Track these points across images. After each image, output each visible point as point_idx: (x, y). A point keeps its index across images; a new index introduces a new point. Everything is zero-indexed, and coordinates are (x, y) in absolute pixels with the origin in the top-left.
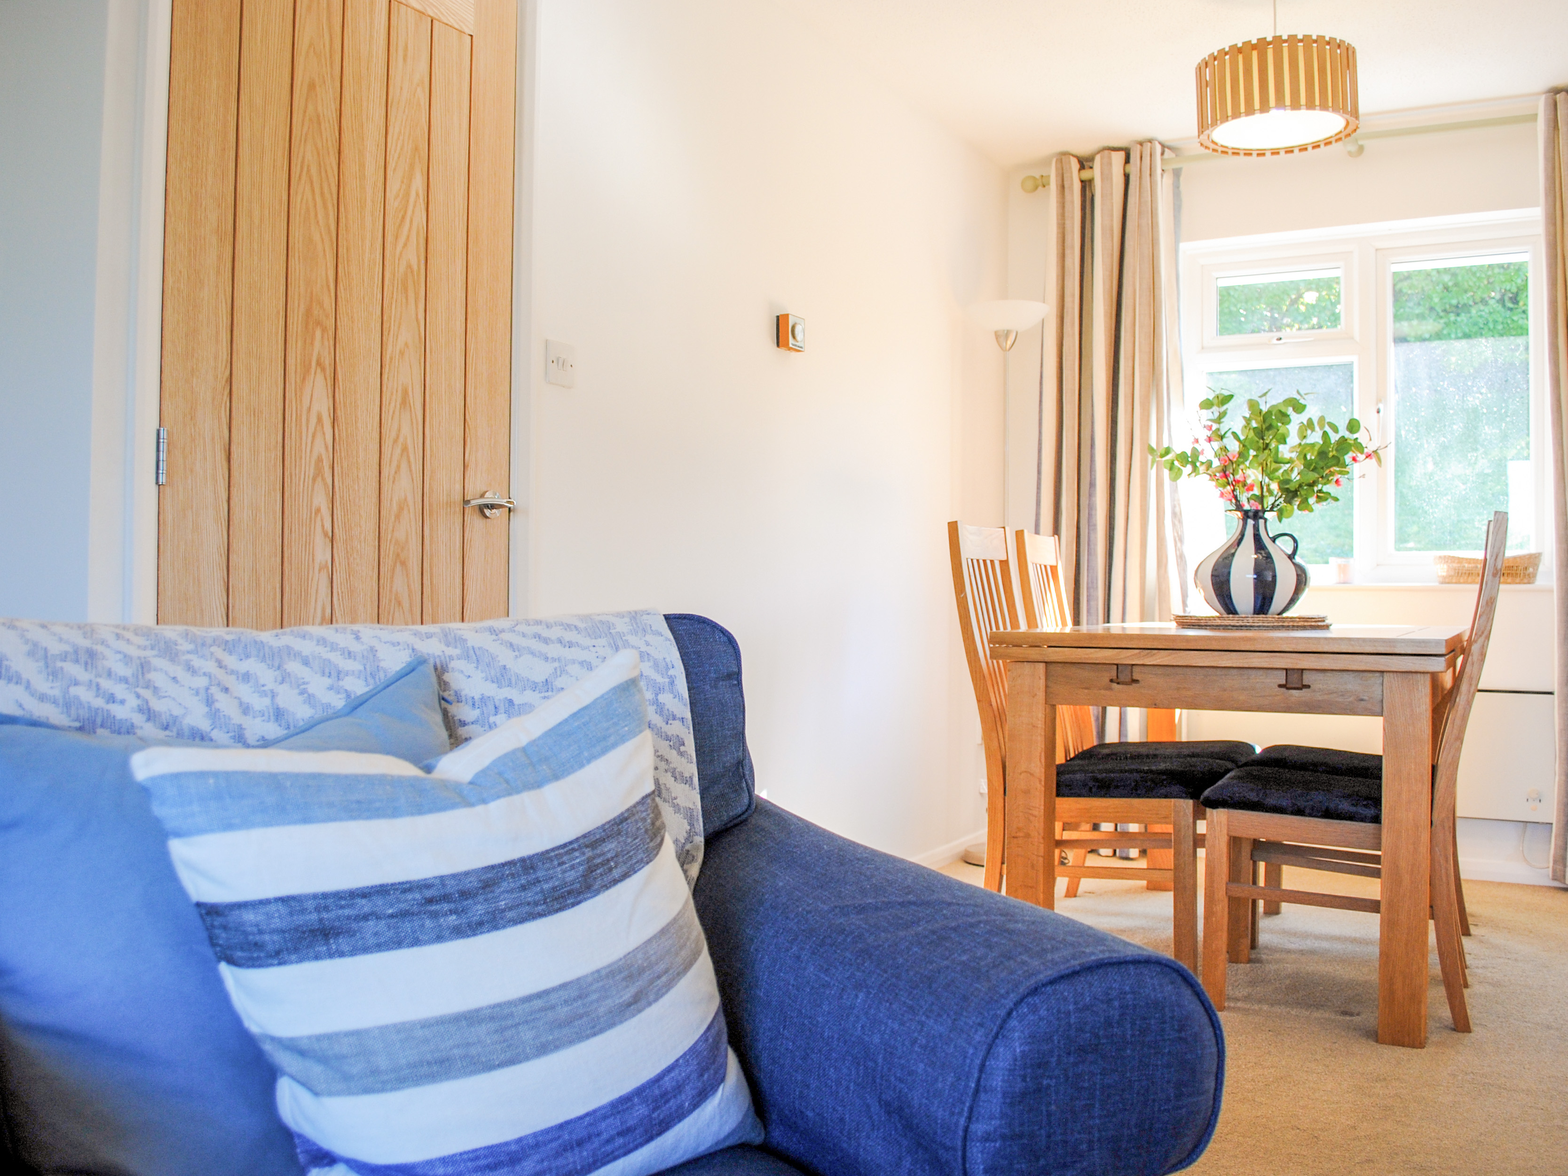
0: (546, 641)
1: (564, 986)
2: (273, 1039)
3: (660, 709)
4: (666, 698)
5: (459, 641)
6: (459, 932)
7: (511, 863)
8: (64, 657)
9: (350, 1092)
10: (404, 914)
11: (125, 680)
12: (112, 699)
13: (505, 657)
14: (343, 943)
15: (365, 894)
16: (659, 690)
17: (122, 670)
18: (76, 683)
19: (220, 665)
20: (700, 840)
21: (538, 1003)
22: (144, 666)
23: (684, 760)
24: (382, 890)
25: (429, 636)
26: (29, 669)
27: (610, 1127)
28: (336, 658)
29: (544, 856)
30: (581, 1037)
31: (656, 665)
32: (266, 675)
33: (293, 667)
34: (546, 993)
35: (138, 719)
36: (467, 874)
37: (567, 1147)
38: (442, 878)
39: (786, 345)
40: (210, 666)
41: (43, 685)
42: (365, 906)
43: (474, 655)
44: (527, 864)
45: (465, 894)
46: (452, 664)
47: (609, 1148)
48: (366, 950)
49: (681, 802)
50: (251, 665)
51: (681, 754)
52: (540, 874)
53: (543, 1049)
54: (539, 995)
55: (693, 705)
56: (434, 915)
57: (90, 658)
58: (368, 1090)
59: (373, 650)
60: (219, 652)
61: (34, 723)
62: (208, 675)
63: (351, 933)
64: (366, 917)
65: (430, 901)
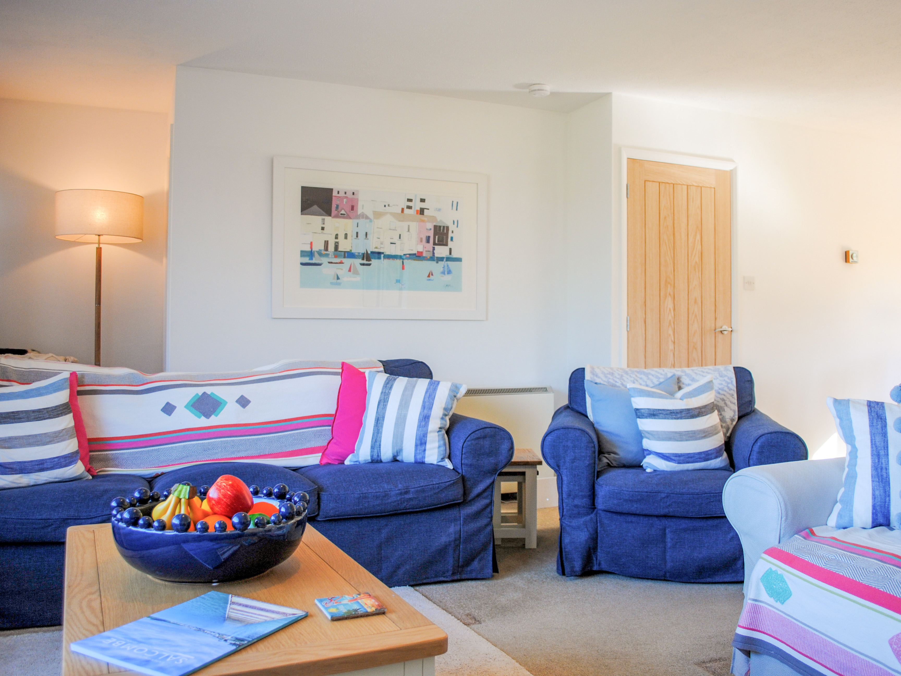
0: (703, 372)
1: (692, 431)
2: (644, 431)
3: (728, 388)
4: (730, 386)
5: (685, 372)
6: (675, 419)
7: (686, 409)
8: (608, 374)
9: (655, 440)
10: (666, 414)
11: (618, 378)
12: (616, 382)
13: (694, 376)
14: (657, 417)
15: (661, 410)
16: (728, 383)
17: (618, 377)
18: (610, 379)
19: (636, 376)
20: (737, 417)
21: (687, 433)
22: (622, 376)
23: (733, 399)
24: (664, 410)
25: (678, 371)
26: (601, 376)
27: (697, 456)
28: (659, 375)
29: (692, 409)
30: (694, 440)
31: (728, 378)
32: (645, 378)
33: (650, 377)
34: (689, 431)
35: (621, 386)
36: (678, 410)
37: (688, 457)
38: (673, 410)
39: (849, 262)
40: (634, 376)
41: (604, 379)
42: (660, 412)
43: (687, 375)
44: (688, 410)
45: (677, 413)
46: (683, 377)
47: (697, 460)
48: (660, 419)
49: (732, 408)
50: (642, 376)
51: (733, 398)
52: (690, 412)
53: (687, 440)
54: (687, 431)
55: (737, 387)
56: (672, 415)
57: (612, 374)
58: (658, 440)
59: (666, 373)
60: (636, 373)
61: (604, 385)
62: (634, 378)
63: (658, 416)
64: (660, 414)
65: (671, 413)
